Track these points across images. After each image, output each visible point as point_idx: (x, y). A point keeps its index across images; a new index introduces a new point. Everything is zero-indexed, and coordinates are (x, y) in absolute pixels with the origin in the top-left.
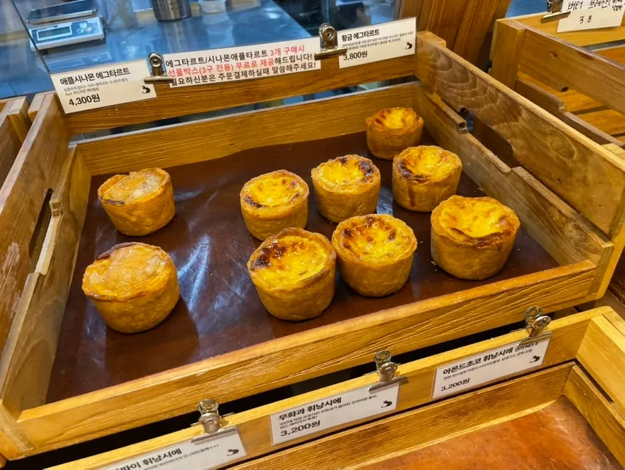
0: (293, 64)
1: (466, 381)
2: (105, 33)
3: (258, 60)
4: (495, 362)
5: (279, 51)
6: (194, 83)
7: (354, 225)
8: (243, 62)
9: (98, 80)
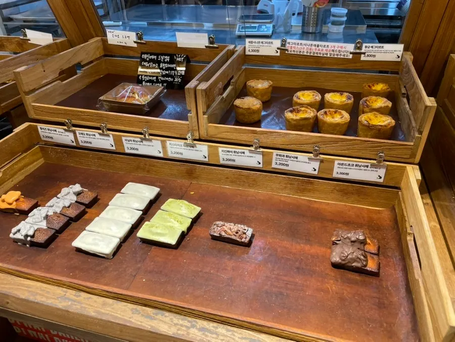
0: (339, 54)
1: (347, 174)
2: (272, 33)
3: (324, 49)
4: (360, 169)
5: (334, 47)
6: (295, 53)
7: (329, 111)
8: (318, 48)
9: (261, 44)
